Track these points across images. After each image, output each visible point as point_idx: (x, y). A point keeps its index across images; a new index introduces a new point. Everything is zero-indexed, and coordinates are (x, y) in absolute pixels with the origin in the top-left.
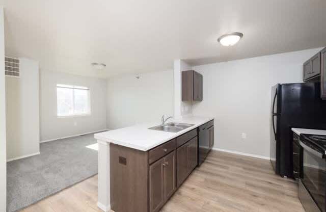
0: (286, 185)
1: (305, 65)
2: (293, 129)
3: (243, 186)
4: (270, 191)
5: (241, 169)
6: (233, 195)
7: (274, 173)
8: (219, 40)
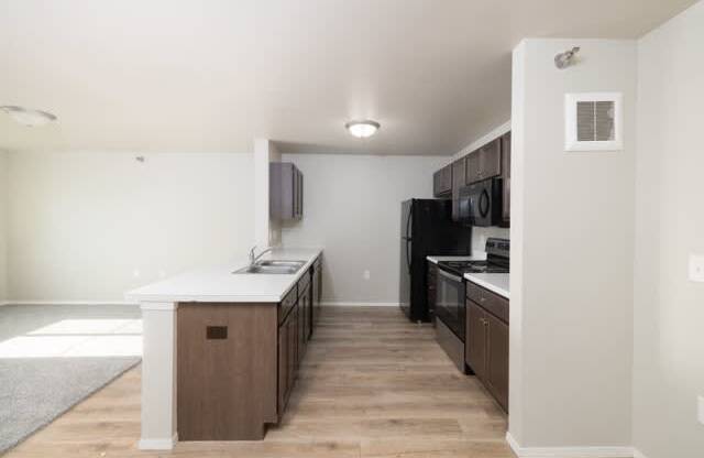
0: (422, 330)
1: (436, 176)
2: (429, 258)
3: (380, 344)
4: (407, 340)
5: (370, 325)
6: (372, 357)
7: (407, 320)
8: (348, 126)
